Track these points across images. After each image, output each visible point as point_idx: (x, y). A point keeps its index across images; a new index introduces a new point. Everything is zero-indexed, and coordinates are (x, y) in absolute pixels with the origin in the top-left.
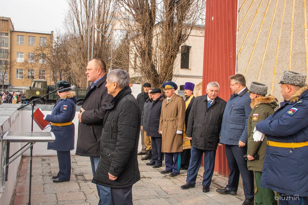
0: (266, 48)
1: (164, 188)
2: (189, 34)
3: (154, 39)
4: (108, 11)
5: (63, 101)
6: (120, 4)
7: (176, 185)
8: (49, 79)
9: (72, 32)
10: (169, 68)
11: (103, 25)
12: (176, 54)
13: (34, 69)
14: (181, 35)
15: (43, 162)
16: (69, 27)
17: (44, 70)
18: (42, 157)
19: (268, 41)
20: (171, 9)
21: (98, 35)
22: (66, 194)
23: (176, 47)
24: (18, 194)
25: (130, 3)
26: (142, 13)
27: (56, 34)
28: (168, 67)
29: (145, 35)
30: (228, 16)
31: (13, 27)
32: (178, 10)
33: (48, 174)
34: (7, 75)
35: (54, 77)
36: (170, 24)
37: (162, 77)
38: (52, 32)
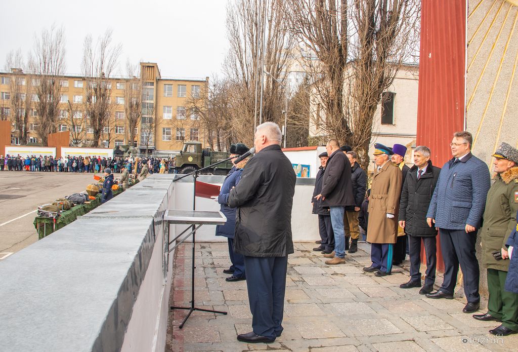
0: (508, 97)
1: (364, 289)
2: (395, 76)
3: (345, 85)
4: (282, 47)
5: (239, 171)
6: (299, 38)
7: (380, 286)
8: (203, 140)
9: (233, 77)
10: (367, 124)
11: (274, 67)
12: (377, 104)
13: (184, 127)
14: (383, 78)
15: (203, 250)
16: (230, 70)
17: (196, 128)
18: (201, 244)
19: (510, 87)
20: (369, 42)
21: (268, 81)
22: (235, 292)
23: (376, 94)
24: (176, 289)
25: (312, 37)
26: (328, 49)
27: (213, 81)
28: (364, 122)
29: (332, 78)
30: (453, 52)
31: (160, 74)
32: (378, 44)
33: (210, 266)
34: (152, 136)
35: (209, 138)
36: (368, 63)
37: (356, 136)
38: (208, 78)
